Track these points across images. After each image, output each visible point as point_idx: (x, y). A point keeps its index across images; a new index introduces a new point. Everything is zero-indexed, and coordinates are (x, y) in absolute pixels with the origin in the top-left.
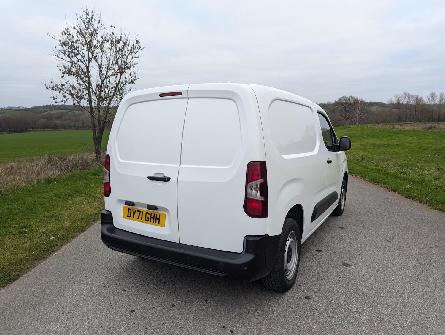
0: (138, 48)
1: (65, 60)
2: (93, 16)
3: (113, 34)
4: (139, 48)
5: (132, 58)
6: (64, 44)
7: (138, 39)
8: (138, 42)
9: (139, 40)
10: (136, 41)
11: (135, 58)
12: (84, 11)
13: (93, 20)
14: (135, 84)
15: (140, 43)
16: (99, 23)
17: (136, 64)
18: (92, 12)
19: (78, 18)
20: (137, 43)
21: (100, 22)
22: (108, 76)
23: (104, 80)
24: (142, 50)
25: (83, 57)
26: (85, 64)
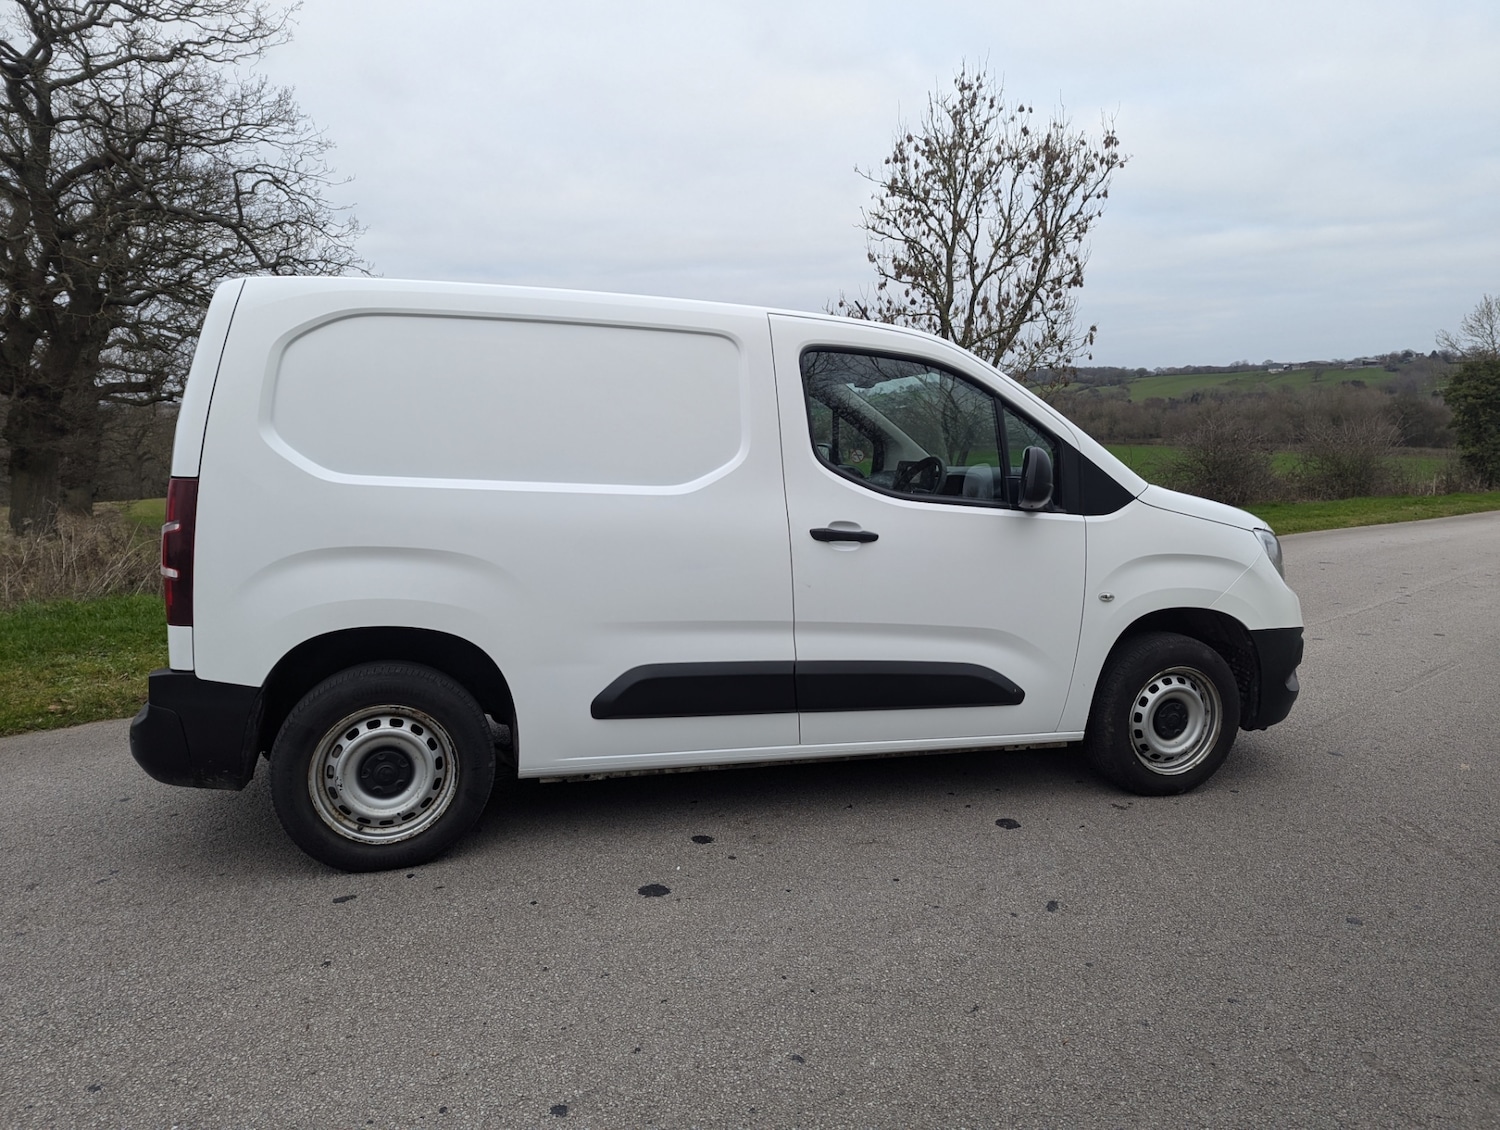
0: (1107, 163)
1: (890, 237)
2: (978, 88)
3: (1025, 131)
4: (1110, 162)
5: (1085, 199)
6: (893, 188)
7: (1113, 132)
8: (1110, 141)
9: (1115, 135)
10: (1105, 139)
11: (1099, 197)
12: (956, 81)
13: (978, 101)
14: (1081, 286)
15: (1117, 143)
16: (991, 106)
17: (1091, 218)
18: (978, 79)
19: (934, 105)
20: (1107, 146)
21: (995, 103)
22: (992, 268)
23: (981, 284)
24: (1122, 166)
25: (940, 221)
26: (946, 241)
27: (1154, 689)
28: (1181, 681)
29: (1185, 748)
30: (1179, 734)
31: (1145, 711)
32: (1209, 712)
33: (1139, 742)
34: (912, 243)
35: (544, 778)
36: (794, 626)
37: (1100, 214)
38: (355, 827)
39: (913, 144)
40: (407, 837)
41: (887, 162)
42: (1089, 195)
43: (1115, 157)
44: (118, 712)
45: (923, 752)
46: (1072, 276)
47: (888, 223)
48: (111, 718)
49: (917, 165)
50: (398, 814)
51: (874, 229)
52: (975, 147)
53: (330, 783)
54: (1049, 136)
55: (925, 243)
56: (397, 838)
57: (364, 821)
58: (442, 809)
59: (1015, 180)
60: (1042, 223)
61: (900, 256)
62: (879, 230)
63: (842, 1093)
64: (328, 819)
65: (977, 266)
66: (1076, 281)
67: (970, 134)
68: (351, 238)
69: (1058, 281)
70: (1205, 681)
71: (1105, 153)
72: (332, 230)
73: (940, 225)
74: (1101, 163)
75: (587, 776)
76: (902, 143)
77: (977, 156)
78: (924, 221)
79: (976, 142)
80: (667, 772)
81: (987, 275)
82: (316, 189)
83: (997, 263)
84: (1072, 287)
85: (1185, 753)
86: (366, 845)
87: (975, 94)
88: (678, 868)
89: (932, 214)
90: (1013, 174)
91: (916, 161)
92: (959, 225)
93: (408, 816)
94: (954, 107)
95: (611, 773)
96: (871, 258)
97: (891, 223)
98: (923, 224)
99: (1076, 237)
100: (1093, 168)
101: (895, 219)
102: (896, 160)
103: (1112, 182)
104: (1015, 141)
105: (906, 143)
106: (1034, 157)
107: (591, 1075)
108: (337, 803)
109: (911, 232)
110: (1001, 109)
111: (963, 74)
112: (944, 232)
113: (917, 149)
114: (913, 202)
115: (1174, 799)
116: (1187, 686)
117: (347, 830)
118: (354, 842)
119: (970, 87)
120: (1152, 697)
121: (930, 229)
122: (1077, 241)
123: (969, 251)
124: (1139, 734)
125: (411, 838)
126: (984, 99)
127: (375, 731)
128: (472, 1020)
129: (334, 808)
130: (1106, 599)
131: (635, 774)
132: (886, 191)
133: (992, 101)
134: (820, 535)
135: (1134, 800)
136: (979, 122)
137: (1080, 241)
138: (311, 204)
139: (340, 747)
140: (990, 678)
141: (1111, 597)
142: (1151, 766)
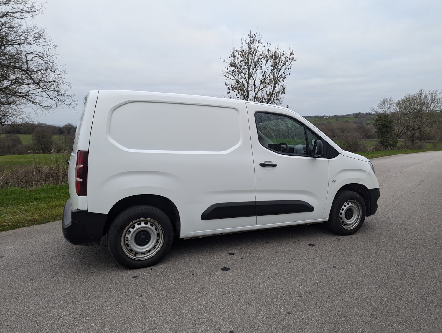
0: (291, 60)
1: (231, 79)
2: (255, 37)
3: (269, 50)
4: (292, 60)
5: (285, 69)
7: (292, 51)
9: (293, 52)
11: (289, 69)
12: (248, 35)
13: (255, 41)
14: (285, 94)
15: (293, 54)
16: (259, 43)
17: (287, 75)
18: (255, 35)
19: (243, 42)
20: (291, 55)
21: (260, 42)
22: (260, 88)
23: (257, 93)
24: (295, 61)
25: (245, 74)
26: (246, 81)
27: (345, 206)
28: (352, 204)
29: (353, 222)
30: (351, 218)
31: (343, 212)
32: (359, 212)
33: (341, 221)
34: (237, 81)
35: (185, 238)
36: (255, 191)
37: (290, 74)
38: (134, 255)
39: (237, 53)
40: (149, 257)
41: (230, 57)
42: (286, 69)
43: (293, 58)
44: (26, 224)
45: (286, 226)
46: (282, 91)
47: (230, 75)
48: (25, 226)
49: (238, 58)
50: (147, 251)
51: (226, 76)
52: (254, 54)
53: (127, 242)
54: (275, 52)
55: (241, 81)
56: (146, 258)
57: (137, 253)
58: (159, 248)
59: (266, 64)
60: (273, 76)
61: (233, 84)
62: (228, 76)
63: (306, 322)
64: (127, 253)
65: (256, 88)
66: (283, 93)
67: (253, 50)
68: (63, 75)
69: (279, 92)
70: (357, 203)
71: (290, 57)
72: (57, 72)
73: (245, 75)
74: (289, 60)
75: (197, 237)
76: (234, 52)
77: (255, 56)
78: (240, 74)
79: (255, 53)
80: (219, 235)
81: (259, 90)
82: (53, 59)
83: (262, 87)
84: (282, 94)
85: (353, 223)
86: (138, 260)
87: (254, 39)
88: (229, 262)
89: (242, 72)
90: (266, 62)
91: (238, 57)
92: (250, 75)
93: (149, 251)
94: (248, 42)
95: (204, 236)
96: (226, 85)
97: (231, 75)
98: (240, 75)
99: (282, 80)
100: (287, 61)
101: (232, 74)
102: (232, 57)
103: (292, 65)
104: (266, 52)
105: (235, 51)
106: (271, 57)
107: (235, 322)
108: (129, 248)
109: (236, 77)
110: (261, 44)
111: (251, 33)
112: (246, 78)
113: (239, 54)
114: (237, 69)
115: (350, 236)
116: (353, 205)
117: (131, 256)
118: (134, 260)
119: (252, 37)
120: (345, 208)
121: (242, 77)
122: (283, 81)
123: (254, 83)
124: (342, 218)
125: (151, 258)
126: (257, 40)
127: (140, 226)
128: (193, 309)
129: (128, 250)
130: (334, 181)
131: (210, 236)
132: (230, 65)
133: (259, 41)
134: (262, 165)
135: (341, 237)
136: (256, 47)
137: (284, 81)
138: (51, 64)
139: (130, 231)
140: (306, 204)
141: (335, 181)
142: (345, 227)
